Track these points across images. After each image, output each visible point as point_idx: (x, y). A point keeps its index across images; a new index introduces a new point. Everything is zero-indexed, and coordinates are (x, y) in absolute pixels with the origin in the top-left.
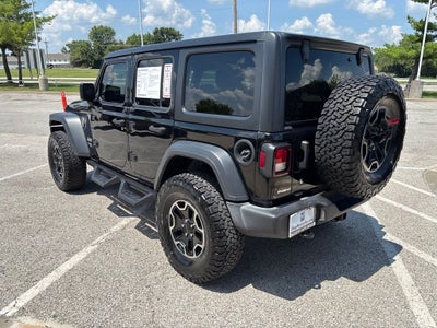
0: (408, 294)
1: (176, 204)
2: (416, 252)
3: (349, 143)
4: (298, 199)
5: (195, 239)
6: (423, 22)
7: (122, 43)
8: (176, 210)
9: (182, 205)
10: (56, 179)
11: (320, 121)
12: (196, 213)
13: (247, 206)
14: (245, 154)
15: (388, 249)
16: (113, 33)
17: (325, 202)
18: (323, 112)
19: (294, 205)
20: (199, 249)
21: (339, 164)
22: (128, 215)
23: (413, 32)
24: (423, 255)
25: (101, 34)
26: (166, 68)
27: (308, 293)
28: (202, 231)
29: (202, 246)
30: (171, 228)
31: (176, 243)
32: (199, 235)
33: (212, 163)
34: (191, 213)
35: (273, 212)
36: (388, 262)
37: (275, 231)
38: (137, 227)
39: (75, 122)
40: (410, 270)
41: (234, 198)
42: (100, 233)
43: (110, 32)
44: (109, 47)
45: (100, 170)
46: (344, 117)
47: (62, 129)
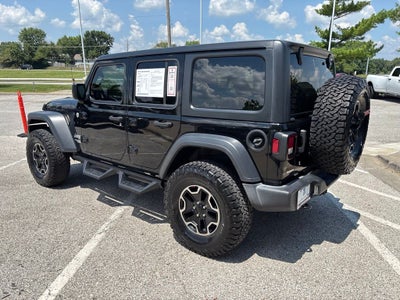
0: (379, 250)
1: (187, 188)
2: (371, 217)
3: (342, 130)
4: (296, 178)
5: (209, 218)
6: (328, 32)
7: (53, 44)
8: (187, 195)
9: (194, 189)
10: (36, 176)
11: (315, 112)
12: (210, 195)
13: (261, 186)
14: (258, 142)
15: (350, 217)
16: (44, 35)
17: (317, 179)
18: (316, 106)
19: (297, 183)
20: (213, 228)
21: (332, 147)
22: (119, 205)
23: (319, 40)
24: (378, 219)
25: (31, 36)
26: (170, 70)
27: (304, 256)
28: (217, 210)
29: (217, 224)
30: (181, 211)
31: (187, 224)
32: (213, 215)
33: (228, 151)
34: (204, 196)
35: (285, 189)
36: (355, 227)
37: (288, 205)
38: (133, 214)
39: (58, 120)
40: (373, 231)
41: (249, 179)
42: (101, 223)
43: (40, 34)
44: (40, 48)
45: (90, 164)
46: (337, 109)
47: (44, 127)
